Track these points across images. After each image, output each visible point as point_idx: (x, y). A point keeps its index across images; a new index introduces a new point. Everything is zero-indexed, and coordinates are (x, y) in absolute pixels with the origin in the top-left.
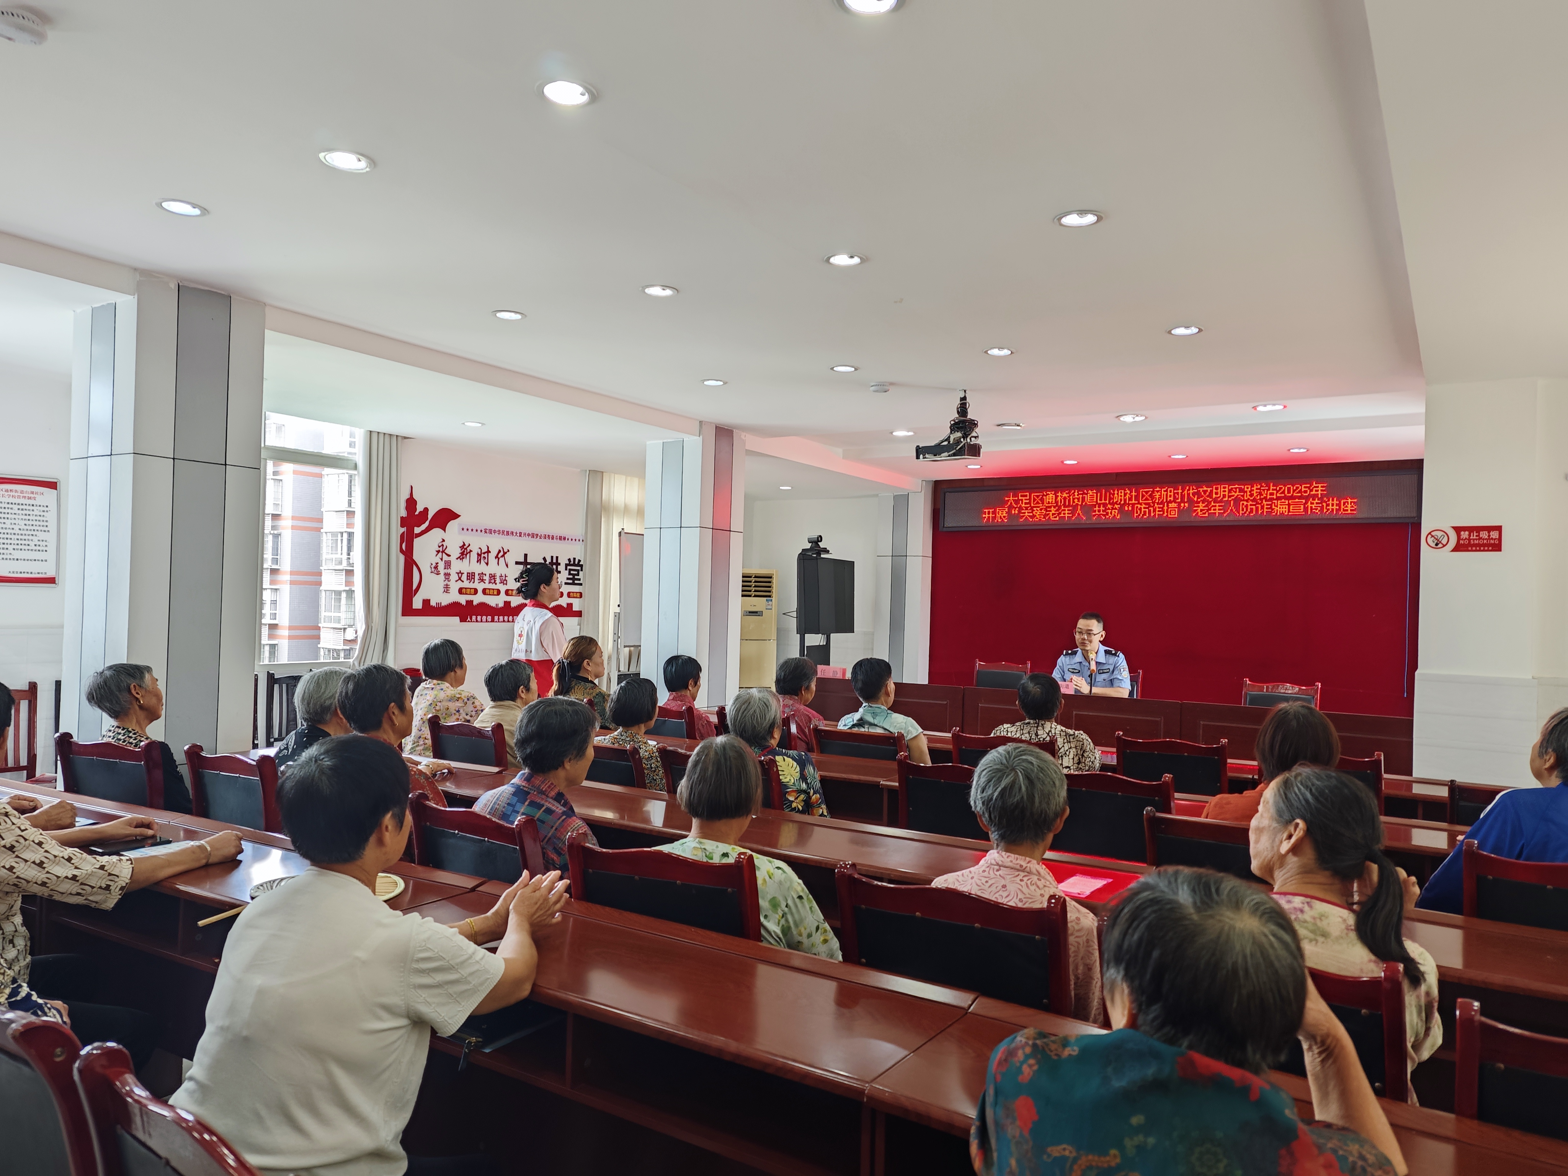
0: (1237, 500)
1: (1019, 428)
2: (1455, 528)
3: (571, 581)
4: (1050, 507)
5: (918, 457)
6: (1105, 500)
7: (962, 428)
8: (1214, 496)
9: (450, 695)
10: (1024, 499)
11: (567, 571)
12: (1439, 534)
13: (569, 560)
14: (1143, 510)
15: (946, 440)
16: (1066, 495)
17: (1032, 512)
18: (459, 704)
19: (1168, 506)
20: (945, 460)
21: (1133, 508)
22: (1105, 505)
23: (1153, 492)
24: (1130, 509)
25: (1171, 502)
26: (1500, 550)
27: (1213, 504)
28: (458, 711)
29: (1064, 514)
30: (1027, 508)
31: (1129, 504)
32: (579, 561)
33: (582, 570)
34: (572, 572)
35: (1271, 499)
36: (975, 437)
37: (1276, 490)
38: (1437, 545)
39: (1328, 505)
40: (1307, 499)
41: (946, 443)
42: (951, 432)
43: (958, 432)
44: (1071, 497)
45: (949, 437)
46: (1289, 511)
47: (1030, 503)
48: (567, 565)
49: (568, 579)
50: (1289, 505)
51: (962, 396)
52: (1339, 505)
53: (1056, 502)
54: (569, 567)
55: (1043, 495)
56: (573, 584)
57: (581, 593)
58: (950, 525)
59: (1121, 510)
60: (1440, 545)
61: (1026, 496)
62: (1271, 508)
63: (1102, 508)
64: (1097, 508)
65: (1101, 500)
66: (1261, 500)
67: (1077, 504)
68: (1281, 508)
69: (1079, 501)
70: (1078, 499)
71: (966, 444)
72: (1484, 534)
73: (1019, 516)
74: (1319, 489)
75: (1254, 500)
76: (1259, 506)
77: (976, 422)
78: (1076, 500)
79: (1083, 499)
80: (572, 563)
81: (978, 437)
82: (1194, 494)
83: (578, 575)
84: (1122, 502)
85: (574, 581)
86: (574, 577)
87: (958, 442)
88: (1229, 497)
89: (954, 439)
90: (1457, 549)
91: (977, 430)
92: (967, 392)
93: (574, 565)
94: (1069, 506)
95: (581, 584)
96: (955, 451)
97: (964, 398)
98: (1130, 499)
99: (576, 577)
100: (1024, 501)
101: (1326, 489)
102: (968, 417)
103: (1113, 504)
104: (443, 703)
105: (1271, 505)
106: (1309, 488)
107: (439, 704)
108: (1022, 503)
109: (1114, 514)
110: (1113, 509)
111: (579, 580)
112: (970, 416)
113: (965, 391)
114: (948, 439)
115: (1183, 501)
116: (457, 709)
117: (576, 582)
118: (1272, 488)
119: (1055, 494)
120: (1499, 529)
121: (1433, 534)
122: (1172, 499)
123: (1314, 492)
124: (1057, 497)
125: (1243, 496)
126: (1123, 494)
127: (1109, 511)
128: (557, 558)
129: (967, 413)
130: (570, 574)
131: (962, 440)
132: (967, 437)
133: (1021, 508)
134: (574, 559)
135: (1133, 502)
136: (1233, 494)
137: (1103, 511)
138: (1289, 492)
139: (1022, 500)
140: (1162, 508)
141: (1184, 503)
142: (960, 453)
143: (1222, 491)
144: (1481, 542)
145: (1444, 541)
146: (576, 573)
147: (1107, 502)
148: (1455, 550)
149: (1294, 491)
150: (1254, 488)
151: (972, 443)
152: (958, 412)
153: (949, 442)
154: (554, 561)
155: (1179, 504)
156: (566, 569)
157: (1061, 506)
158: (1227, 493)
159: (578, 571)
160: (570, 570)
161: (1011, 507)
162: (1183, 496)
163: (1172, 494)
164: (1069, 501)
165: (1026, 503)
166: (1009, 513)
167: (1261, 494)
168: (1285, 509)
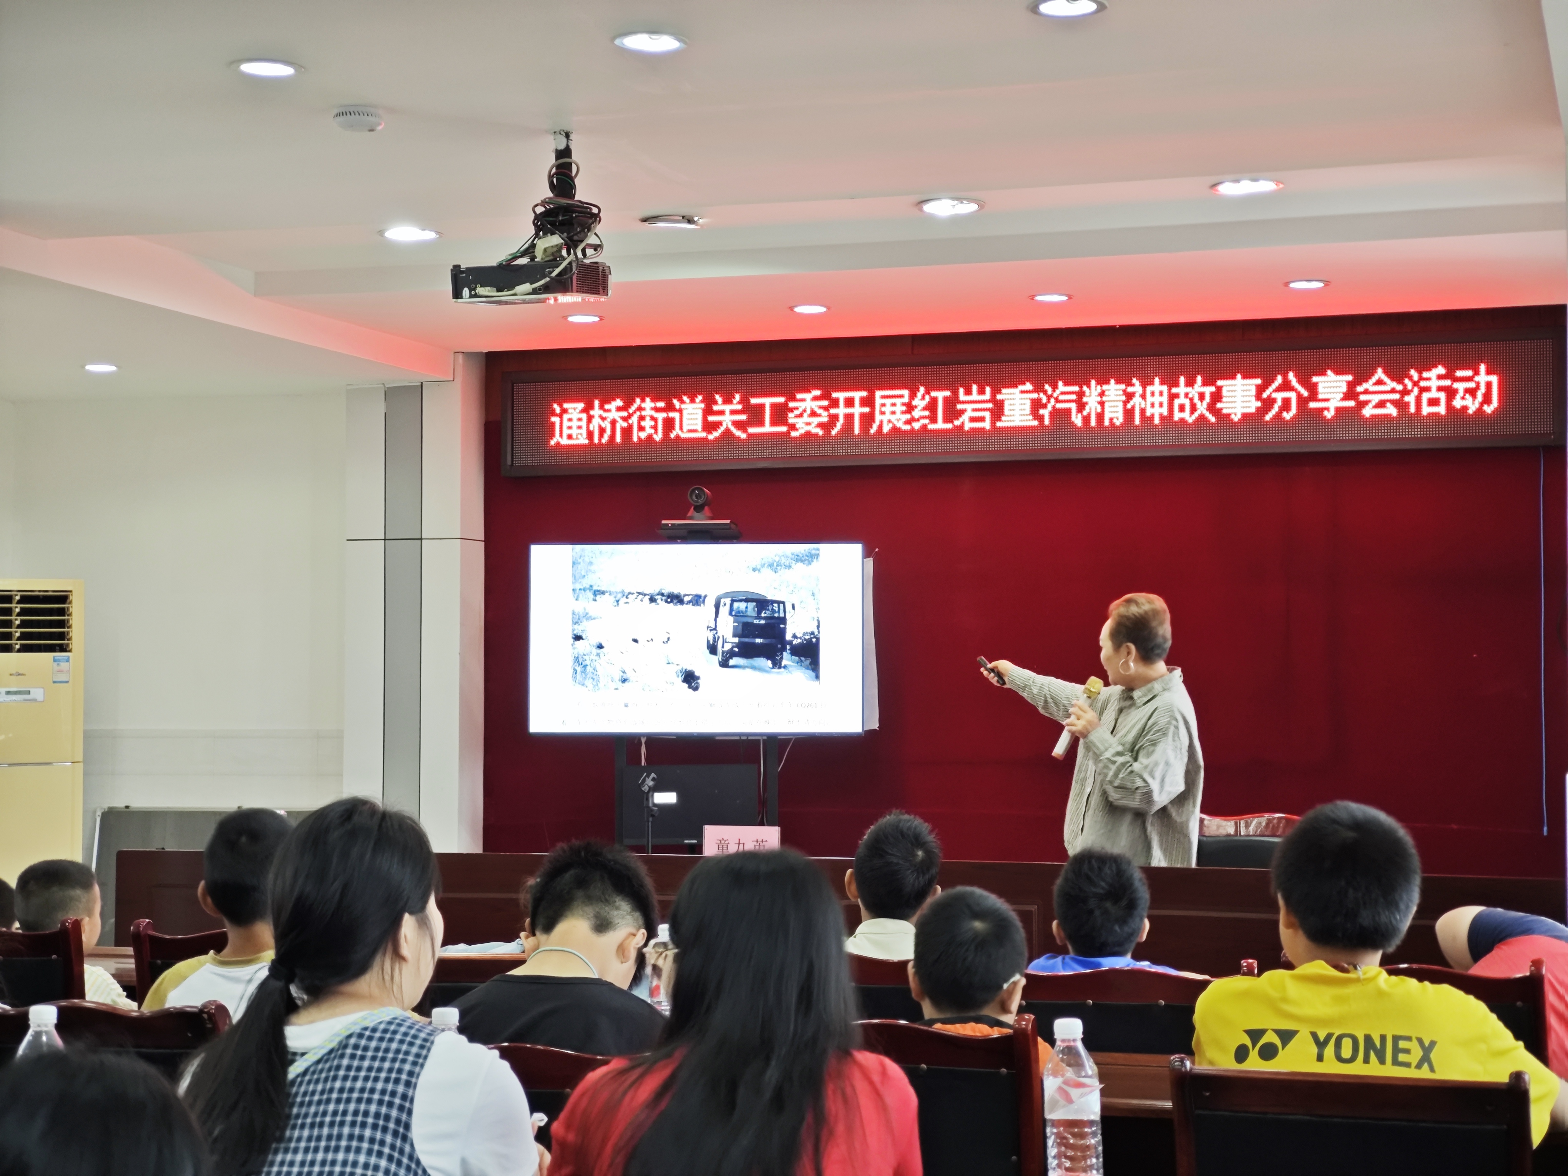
1: (690, 226)
5: (457, 295)
7: (562, 223)
15: (524, 254)
20: (524, 302)
36: (596, 247)
41: (524, 261)
42: (537, 235)
43: (553, 234)
45: (533, 246)
51: (562, 146)
71: (574, 265)
77: (595, 210)
81: (599, 246)
87: (554, 258)
89: (545, 250)
91: (599, 229)
92: (572, 137)
96: (548, 279)
97: (564, 154)
102: (576, 199)
112: (583, 193)
113: (567, 135)
114: (529, 251)
129: (572, 187)
131: (564, 252)
132: (576, 247)
142: (561, 285)
151: (587, 261)
152: (552, 187)
153: (533, 259)
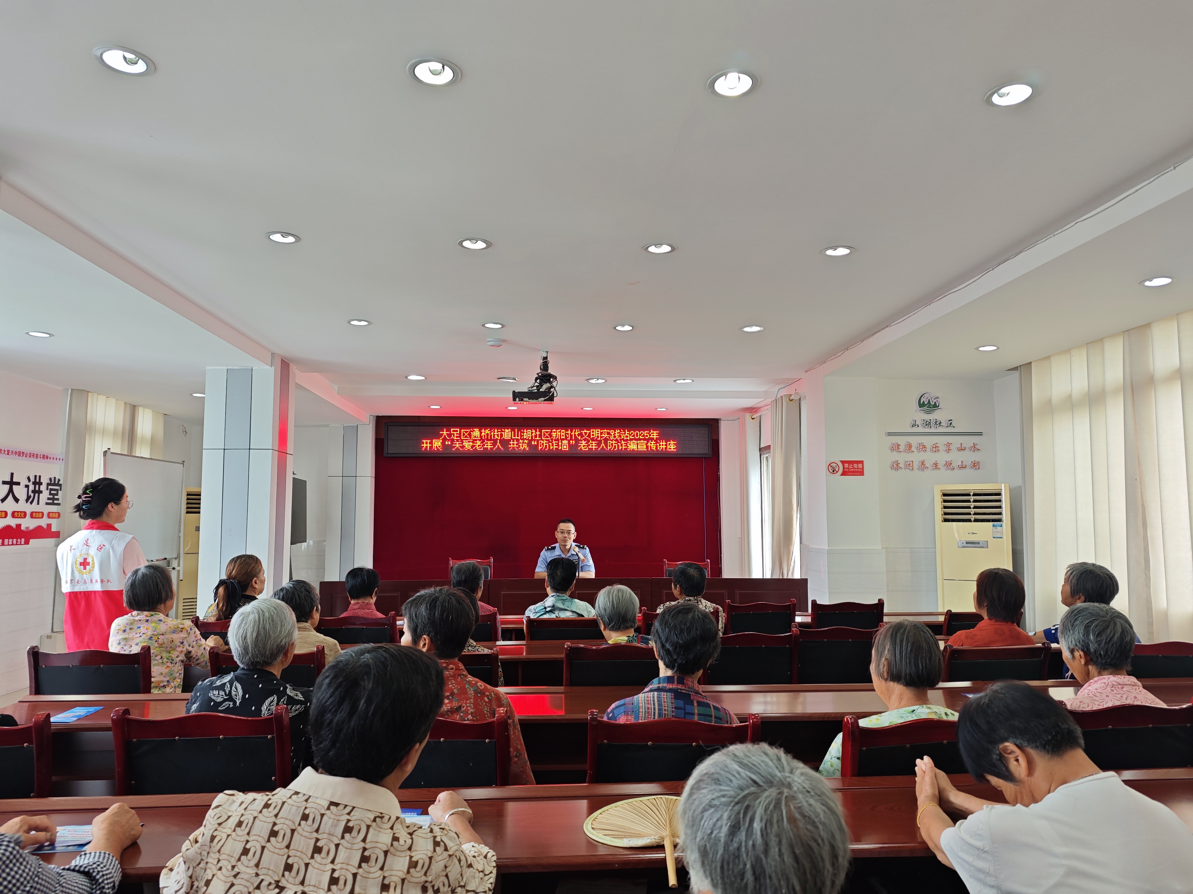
0: (606, 440)
2: (841, 461)
3: (51, 501)
4: (476, 440)
6: (518, 436)
8: (592, 437)
9: (172, 627)
10: (455, 432)
11: (49, 491)
12: (834, 465)
13: (50, 479)
14: (544, 444)
15: (531, 389)
16: (488, 432)
17: (462, 444)
18: (183, 635)
19: (561, 442)
21: (538, 442)
22: (518, 440)
23: (551, 432)
24: (536, 443)
25: (563, 439)
26: (863, 475)
27: (591, 442)
28: (182, 643)
29: (487, 445)
30: (457, 440)
31: (535, 440)
32: (59, 480)
33: (61, 490)
34: (52, 492)
35: (627, 440)
36: (556, 388)
37: (629, 434)
38: (833, 471)
39: (660, 445)
40: (648, 440)
44: (492, 434)
45: (534, 385)
46: (637, 448)
47: (460, 437)
48: (48, 485)
49: (49, 499)
50: (637, 444)
51: (545, 356)
52: (666, 445)
53: (481, 437)
54: (50, 487)
55: (471, 431)
56: (53, 504)
57: (59, 514)
58: (393, 452)
59: (529, 444)
60: (835, 472)
61: (457, 431)
62: (627, 446)
63: (515, 443)
64: (512, 443)
65: (515, 436)
66: (621, 440)
67: (497, 439)
68: (632, 446)
69: (498, 436)
70: (498, 435)
72: (855, 466)
73: (451, 446)
74: (655, 434)
75: (616, 440)
76: (620, 444)
77: (555, 376)
78: (496, 436)
79: (501, 435)
80: (53, 482)
82: (579, 435)
83: (57, 494)
84: (530, 438)
85: (53, 501)
86: (54, 497)
88: (601, 437)
90: (844, 474)
91: (555, 382)
93: (54, 484)
94: (491, 440)
95: (59, 504)
97: (546, 358)
98: (536, 436)
99: (56, 497)
100: (455, 435)
101: (659, 434)
102: (549, 372)
103: (523, 439)
104: (166, 636)
105: (627, 444)
106: (648, 433)
107: (161, 637)
108: (454, 436)
109: (524, 447)
110: (523, 443)
111: (58, 499)
112: (551, 371)
113: (547, 353)
115: (571, 439)
116: (181, 641)
117: (55, 502)
118: (627, 433)
119: (480, 431)
120: (862, 462)
121: (831, 465)
122: (564, 437)
123: (651, 437)
124: (481, 433)
125: (609, 437)
126: (530, 433)
127: (521, 444)
128: (40, 477)
129: (548, 369)
130: (50, 494)
133: (453, 440)
134: (55, 478)
135: (538, 438)
136: (604, 435)
137: (516, 444)
138: (637, 436)
139: (454, 434)
140: (558, 443)
141: (573, 440)
143: (596, 433)
144: (854, 470)
145: (837, 470)
146: (55, 492)
147: (519, 438)
148: (842, 475)
149: (640, 435)
150: (616, 433)
152: (541, 368)
154: (38, 481)
155: (569, 441)
156: (47, 489)
157: (484, 440)
158: (599, 435)
159: (57, 490)
160: (51, 490)
161: (444, 440)
162: (571, 436)
163: (564, 434)
164: (491, 435)
165: (457, 437)
166: (443, 443)
167: (620, 436)
168: (635, 447)
